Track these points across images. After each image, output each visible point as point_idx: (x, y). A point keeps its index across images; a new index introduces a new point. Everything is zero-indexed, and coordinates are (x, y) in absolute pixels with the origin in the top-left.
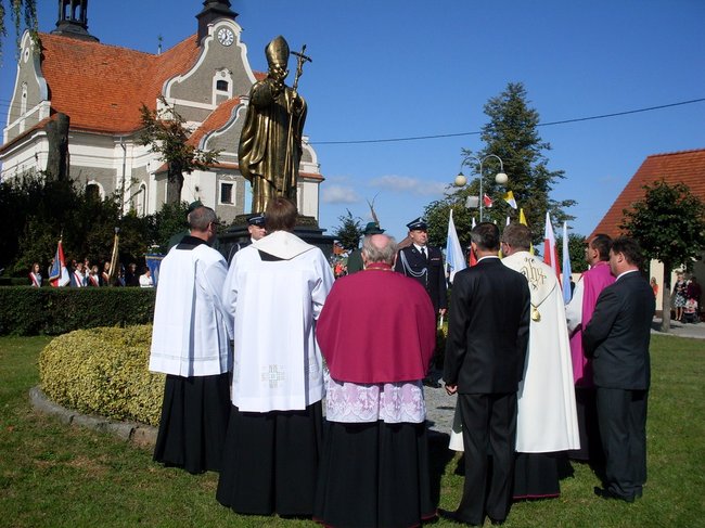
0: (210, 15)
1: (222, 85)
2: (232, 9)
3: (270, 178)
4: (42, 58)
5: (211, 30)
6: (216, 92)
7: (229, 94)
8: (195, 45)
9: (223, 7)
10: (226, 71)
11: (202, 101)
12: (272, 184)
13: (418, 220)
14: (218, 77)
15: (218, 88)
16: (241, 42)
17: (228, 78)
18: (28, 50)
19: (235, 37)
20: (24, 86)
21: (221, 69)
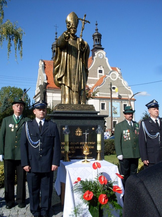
0: (95, 49)
1: (101, 71)
2: (102, 47)
3: (68, 85)
4: (45, 68)
5: (96, 54)
6: (99, 74)
7: (103, 74)
8: (91, 59)
9: (99, 47)
10: (102, 67)
11: (94, 77)
12: (70, 88)
13: (152, 102)
14: (99, 69)
15: (99, 72)
16: (106, 57)
17: (102, 69)
18: (41, 66)
19: (104, 56)
20: (40, 77)
21: (100, 66)
